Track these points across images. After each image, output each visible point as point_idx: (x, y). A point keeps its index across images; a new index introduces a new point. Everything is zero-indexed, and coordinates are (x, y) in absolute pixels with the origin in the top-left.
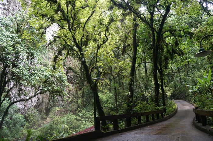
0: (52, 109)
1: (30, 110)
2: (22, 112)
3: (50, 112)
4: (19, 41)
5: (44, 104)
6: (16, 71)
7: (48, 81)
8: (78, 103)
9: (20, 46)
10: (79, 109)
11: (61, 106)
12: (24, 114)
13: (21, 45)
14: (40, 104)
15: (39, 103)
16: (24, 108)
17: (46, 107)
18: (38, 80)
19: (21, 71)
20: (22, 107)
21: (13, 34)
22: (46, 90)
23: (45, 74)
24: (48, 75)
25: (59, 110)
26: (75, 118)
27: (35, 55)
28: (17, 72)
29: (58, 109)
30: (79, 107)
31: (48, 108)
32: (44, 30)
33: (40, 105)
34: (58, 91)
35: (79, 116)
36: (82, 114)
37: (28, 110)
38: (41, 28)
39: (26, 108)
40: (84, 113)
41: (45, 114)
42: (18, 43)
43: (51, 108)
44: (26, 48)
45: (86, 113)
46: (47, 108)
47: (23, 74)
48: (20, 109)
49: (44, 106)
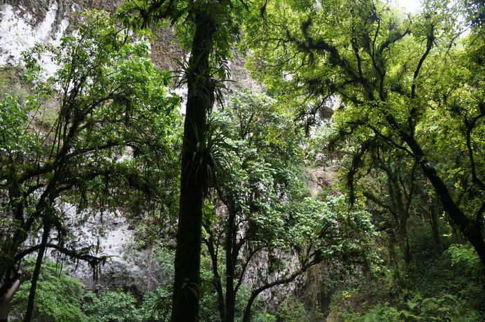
0: (335, 296)
1: (285, 303)
2: (268, 308)
3: (329, 303)
4: (253, 153)
5: (314, 286)
6: (259, 218)
7: (328, 233)
8: (399, 277)
9: (257, 164)
10: (405, 292)
11: (352, 287)
12: (273, 311)
13: (259, 161)
14: (304, 288)
15: (302, 284)
16: (272, 298)
17: (320, 291)
18: (308, 233)
19: (270, 218)
20: (267, 297)
21: (237, 141)
22: (331, 253)
23: (322, 216)
24: (329, 218)
25: (350, 296)
26: (399, 314)
27: (290, 177)
28: (262, 222)
29: (346, 294)
30: (404, 287)
31: (324, 295)
32: (309, 116)
33: (305, 290)
34: (354, 253)
35: (408, 309)
36: (415, 305)
37: (279, 303)
38: (303, 113)
39: (275, 298)
40: (420, 301)
41: (319, 308)
42: (251, 157)
43: (330, 293)
44: (270, 165)
45: (427, 300)
46: (322, 293)
47: (273, 224)
48: (263, 302)
49: (314, 290)
